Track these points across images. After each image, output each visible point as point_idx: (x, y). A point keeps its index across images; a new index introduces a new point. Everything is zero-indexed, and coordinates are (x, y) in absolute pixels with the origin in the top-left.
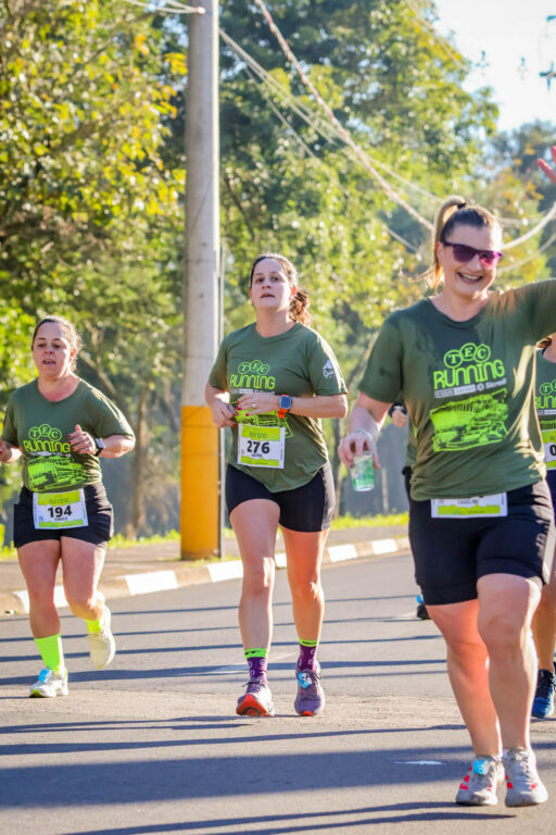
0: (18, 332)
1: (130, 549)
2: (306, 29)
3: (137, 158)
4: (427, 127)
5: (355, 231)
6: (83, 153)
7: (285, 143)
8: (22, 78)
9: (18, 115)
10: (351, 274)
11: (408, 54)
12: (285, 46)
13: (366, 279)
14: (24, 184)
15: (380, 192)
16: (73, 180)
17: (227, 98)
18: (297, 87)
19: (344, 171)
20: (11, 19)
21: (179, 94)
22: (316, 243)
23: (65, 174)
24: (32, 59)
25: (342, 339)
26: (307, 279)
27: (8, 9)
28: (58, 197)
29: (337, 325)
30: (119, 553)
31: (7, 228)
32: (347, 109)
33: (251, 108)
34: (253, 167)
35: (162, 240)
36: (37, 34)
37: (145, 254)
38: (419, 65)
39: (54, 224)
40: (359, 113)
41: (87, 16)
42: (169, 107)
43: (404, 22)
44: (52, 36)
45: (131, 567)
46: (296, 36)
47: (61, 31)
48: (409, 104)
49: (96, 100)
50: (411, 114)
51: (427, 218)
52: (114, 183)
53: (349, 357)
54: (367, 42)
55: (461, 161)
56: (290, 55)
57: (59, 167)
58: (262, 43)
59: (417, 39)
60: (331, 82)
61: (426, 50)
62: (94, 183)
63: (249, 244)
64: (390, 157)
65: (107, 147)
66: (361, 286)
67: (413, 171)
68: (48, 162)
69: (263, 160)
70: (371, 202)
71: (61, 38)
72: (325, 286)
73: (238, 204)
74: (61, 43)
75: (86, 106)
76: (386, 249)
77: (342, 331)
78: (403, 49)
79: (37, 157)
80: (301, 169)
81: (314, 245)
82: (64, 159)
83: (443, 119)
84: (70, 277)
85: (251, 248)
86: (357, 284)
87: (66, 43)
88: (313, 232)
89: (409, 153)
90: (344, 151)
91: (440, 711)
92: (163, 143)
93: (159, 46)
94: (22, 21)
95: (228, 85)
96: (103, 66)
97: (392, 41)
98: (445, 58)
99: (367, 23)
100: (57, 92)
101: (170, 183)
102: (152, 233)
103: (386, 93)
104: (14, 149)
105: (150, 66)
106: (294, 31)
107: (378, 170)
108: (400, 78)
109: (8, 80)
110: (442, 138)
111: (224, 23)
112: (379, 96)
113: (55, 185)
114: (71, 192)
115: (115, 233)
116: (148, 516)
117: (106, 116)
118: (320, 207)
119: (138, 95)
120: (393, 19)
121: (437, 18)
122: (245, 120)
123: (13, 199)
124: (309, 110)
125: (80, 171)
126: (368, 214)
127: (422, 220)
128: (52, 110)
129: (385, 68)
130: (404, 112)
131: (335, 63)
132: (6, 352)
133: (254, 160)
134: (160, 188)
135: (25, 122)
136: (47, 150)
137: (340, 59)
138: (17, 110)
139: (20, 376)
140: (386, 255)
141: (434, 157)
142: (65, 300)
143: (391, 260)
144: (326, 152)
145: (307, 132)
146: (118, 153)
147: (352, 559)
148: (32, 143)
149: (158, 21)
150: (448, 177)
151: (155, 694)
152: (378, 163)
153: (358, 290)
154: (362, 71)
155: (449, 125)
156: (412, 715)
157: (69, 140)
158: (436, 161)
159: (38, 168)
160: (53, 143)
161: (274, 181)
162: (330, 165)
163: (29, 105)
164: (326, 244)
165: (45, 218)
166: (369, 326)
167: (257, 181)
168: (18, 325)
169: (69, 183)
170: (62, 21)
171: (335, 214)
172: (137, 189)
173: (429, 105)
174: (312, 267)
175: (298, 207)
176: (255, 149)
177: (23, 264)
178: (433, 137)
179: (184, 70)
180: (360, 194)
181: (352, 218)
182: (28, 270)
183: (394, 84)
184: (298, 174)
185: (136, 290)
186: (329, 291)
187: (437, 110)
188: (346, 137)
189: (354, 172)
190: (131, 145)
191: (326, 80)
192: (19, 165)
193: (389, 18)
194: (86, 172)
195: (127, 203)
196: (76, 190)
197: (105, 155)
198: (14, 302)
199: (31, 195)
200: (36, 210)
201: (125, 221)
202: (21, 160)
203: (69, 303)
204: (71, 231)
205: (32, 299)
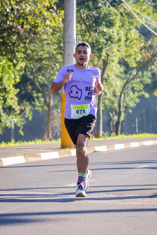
1: (43, 144)
3: (47, 6)
5: (127, 33)
6: (29, 4)
7: (101, 2)
10: (125, 48)
13: (130, 50)
14: (7, 16)
15: (136, 20)
16: (24, 13)
19: (122, 12)
22: (112, 37)
23: (22, 11)
25: (123, 72)
26: (109, 50)
28: (19, 20)
29: (121, 67)
30: (40, 145)
31: (1, 30)
34: (90, 10)
35: (57, 36)
37: (51, 40)
39: (18, 29)
45: (43, 150)
52: (39, 15)
53: (125, 78)
57: (20, 9)
62: (32, 15)
63: (89, 38)
64: (139, 7)
66: (128, 53)
67: (148, 12)
68: (15, 7)
69: (94, 8)
70: (132, 23)
72: (116, 52)
73: (85, 23)
77: (122, 69)
79: (11, 5)
80: (107, 11)
82: (22, 6)
84: (25, 49)
88: (111, 33)
89: (146, 6)
90: (122, 4)
92: (58, 1)
101: (59, 15)
102: (54, 33)
107: (135, 12)
113: (18, 15)
114: (24, 18)
115: (41, 33)
116: (53, 134)
118: (113, 25)
123: (3, 19)
125: (27, 11)
127: (150, 29)
132: (2, 75)
133: (91, 8)
134: (56, 17)
136: (15, 3)
139: (7, 84)
140: (138, 42)
141: (155, 7)
142: (23, 57)
143: (140, 43)
144: (116, 5)
146: (41, 4)
161: (98, 15)
162: (118, 10)
164: (116, 38)
165: (14, 27)
166: (132, 67)
167: (91, 15)
168: (6, 65)
169: (23, 15)
171: (119, 27)
172: (47, 17)
174: (111, 46)
175: (106, 24)
176: (90, 3)
177: (8, 43)
180: (128, 20)
181: (125, 28)
182: (10, 46)
184: (106, 13)
185: (48, 53)
186: (117, 54)
189: (126, 12)
190: (45, 1)
194: (30, 11)
195: (43, 22)
196: (26, 17)
197: (37, 4)
198: (5, 57)
199: (10, 19)
200: (11, 24)
201: (43, 28)
202: (6, 6)
203: (25, 57)
204: (24, 32)
205: (11, 56)
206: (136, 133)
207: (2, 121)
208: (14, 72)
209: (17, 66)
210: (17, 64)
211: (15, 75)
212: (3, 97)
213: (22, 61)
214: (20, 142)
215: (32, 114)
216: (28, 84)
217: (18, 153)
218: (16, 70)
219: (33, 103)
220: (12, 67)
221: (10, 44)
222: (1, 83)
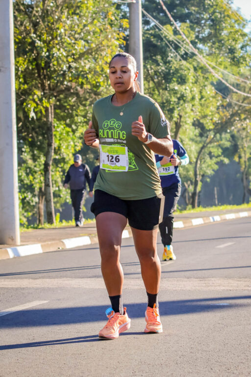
0: (64, 134)
2: (178, 8)
4: (229, 47)
5: (201, 90)
6: (88, 61)
7: (171, 55)
8: (62, 31)
9: (61, 46)
10: (200, 107)
11: (221, 17)
12: (169, 15)
13: (206, 110)
14: (64, 75)
15: (211, 74)
16: (84, 72)
17: (147, 37)
18: (176, 32)
19: (196, 66)
20: (57, 7)
21: (128, 36)
22: (185, 95)
23: (81, 69)
24: (66, 23)
25: (198, 134)
26: (182, 110)
27: (56, 3)
28: (78, 79)
29: (195, 129)
31: (58, 92)
32: (196, 40)
33: (157, 41)
34: (158, 65)
36: (68, 13)
38: (226, 22)
39: (77, 90)
40: (202, 42)
41: (88, 5)
42: (122, 41)
43: (219, 5)
44: (74, 13)
46: (175, 11)
47: (78, 11)
48: (222, 38)
49: (93, 39)
50: (223, 42)
51: (230, 85)
52: (100, 72)
53: (200, 142)
54: (204, 13)
55: (244, 61)
56: (172, 19)
57: (78, 66)
58: (161, 14)
59: (224, 11)
60: (189, 30)
61: (228, 16)
62: (93, 73)
63: (158, 97)
64: (215, 60)
65: (98, 58)
66: (204, 113)
67: (225, 65)
68: (74, 65)
69: (162, 62)
70: (207, 78)
71: (78, 14)
72: (189, 113)
73: (153, 80)
74: (78, 16)
75: (89, 41)
76: (214, 97)
77: (197, 131)
78: (219, 16)
79: (69, 62)
80: (178, 65)
81: (185, 97)
82: (81, 63)
83: (236, 44)
84: (85, 112)
85: (158, 98)
86: (202, 112)
87: (80, 16)
88: (184, 91)
89: (222, 58)
90: (195, 57)
91: (231, 283)
93: (119, 17)
94: (62, 8)
95: (148, 32)
96: (96, 25)
97: (214, 12)
98: (236, 19)
99: (204, 6)
100: (77, 36)
103: (213, 34)
104: (60, 60)
105: (115, 25)
106: (174, 9)
107: (209, 65)
108: (218, 27)
109: (57, 32)
110: (236, 51)
111: (144, 6)
112: (210, 34)
113: (76, 74)
114: (83, 77)
115: (102, 93)
117: (97, 45)
118: (186, 81)
119: (110, 36)
120: (215, 3)
121: (232, 3)
122: (155, 46)
123: (60, 80)
124: (180, 42)
125: (87, 67)
126: (206, 83)
127: (228, 85)
128: (75, 43)
129: (212, 23)
130: (220, 41)
131: (191, 22)
132: (59, 143)
133: (159, 62)
135: (64, 48)
136: (73, 60)
137: (193, 20)
138: (60, 44)
139: (66, 153)
140: (214, 100)
141: (233, 59)
142: (83, 121)
143: (216, 101)
144: (188, 58)
145: (180, 50)
146: (102, 60)
147: (202, 224)
148: (67, 57)
149: (118, 7)
150: (239, 67)
152: (209, 62)
153: (203, 114)
154: (203, 25)
155: (239, 46)
156: (219, 286)
157: (82, 55)
158: (234, 61)
159: (70, 67)
160: (75, 57)
161: (167, 71)
162: (190, 63)
163: (66, 42)
164: (189, 96)
165: (73, 87)
166: (208, 129)
167: (160, 70)
168: (64, 132)
169: (82, 73)
170: (78, 7)
171: (192, 83)
173: (230, 38)
174: (184, 105)
175: (177, 81)
176: (159, 57)
177: (65, 106)
178: (232, 51)
179: (128, 26)
180: (203, 75)
181: (200, 85)
182: (68, 109)
183: (216, 30)
184: (177, 67)
186: (191, 115)
187: (233, 40)
188: (196, 51)
189: (200, 66)
190: (107, 57)
191: (187, 29)
192: (62, 66)
193: (213, 3)
194: (89, 68)
195: (106, 81)
196: (85, 76)
197: (97, 61)
198: (63, 122)
199: (67, 78)
200: (69, 84)
201: (106, 88)
203: (85, 122)
204: (84, 93)
205: (70, 121)
206: (215, 205)
207: (62, 196)
208: (73, 139)
209: (77, 132)
210: (77, 130)
211: (74, 143)
212: (61, 168)
213: (83, 126)
216: (89, 152)
217: (82, 233)
218: (75, 136)
220: (71, 134)
222: (59, 152)
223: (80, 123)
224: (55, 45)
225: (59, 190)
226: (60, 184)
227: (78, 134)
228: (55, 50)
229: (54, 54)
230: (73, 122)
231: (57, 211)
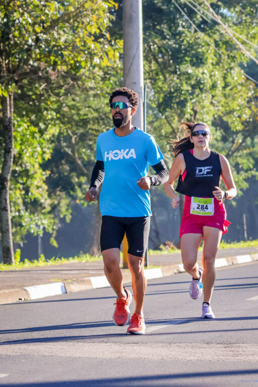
0: (28, 136)
1: (94, 262)
3: (95, 32)
5: (225, 74)
6: (64, 31)
7: (183, 24)
9: (25, 9)
10: (223, 100)
13: (232, 103)
14: (29, 50)
15: (240, 52)
16: (57, 46)
19: (218, 40)
22: (202, 82)
23: (53, 43)
25: (219, 138)
26: (197, 103)
28: (48, 57)
29: (216, 130)
30: (88, 264)
31: (20, 75)
32: (219, 3)
33: (163, 4)
34: (164, 38)
35: (111, 82)
39: (47, 72)
40: (227, 5)
42: (113, 3)
45: (94, 272)
52: (81, 48)
53: (223, 149)
57: (49, 39)
62: (70, 48)
63: (163, 83)
64: (245, 31)
65: (77, 27)
66: (229, 107)
68: (43, 36)
69: (170, 34)
70: (234, 57)
72: (208, 107)
73: (156, 60)
75: (66, 4)
76: (243, 85)
77: (219, 134)
79: (36, 33)
80: (193, 39)
81: (202, 84)
82: (53, 34)
84: (59, 104)
85: (164, 86)
86: (227, 105)
88: (200, 76)
89: (256, 28)
90: (217, 27)
92: (111, 25)
101: (114, 47)
102: (106, 77)
104: (23, 29)
107: (238, 39)
113: (47, 49)
114: (56, 54)
115: (84, 77)
117: (76, 9)
118: (204, 61)
122: (160, 11)
123: (23, 57)
124: (197, 5)
125: (62, 41)
126: (233, 65)
128: (45, 6)
130: (253, 5)
132: (21, 148)
133: (165, 34)
134: (109, 51)
135: (29, 13)
136: (42, 29)
138: (24, 6)
139: (30, 163)
140: (244, 89)
142: (55, 117)
143: (247, 91)
144: (208, 28)
145: (196, 17)
146: (84, 30)
147: (225, 266)
148: (33, 25)
151: (103, 344)
152: (238, 35)
153: (227, 109)
156: (253, 355)
157: (55, 23)
159: (37, 40)
160: (45, 25)
161: (177, 46)
162: (210, 36)
163: (32, 3)
164: (208, 83)
165: (41, 69)
166: (235, 130)
167: (166, 46)
168: (28, 133)
169: (56, 48)
171: (213, 64)
172: (96, 51)
174: (200, 96)
175: (191, 61)
176: (164, 27)
177: (30, 96)
180: (228, 53)
181: (223, 67)
182: (33, 100)
184: (191, 42)
185: (96, 110)
186: (210, 110)
188: (218, 19)
189: (224, 40)
190: (92, 26)
192: (26, 39)
194: (65, 42)
195: (89, 60)
196: (60, 52)
197: (77, 31)
198: (25, 119)
199: (33, 56)
200: (36, 64)
201: (89, 70)
202: (27, 35)
203: (58, 119)
204: (57, 77)
205: (36, 117)
206: (244, 240)
207: (24, 224)
208: (40, 144)
209: (46, 132)
210: (46, 129)
211: (42, 149)
212: (23, 184)
213: (55, 125)
214: (55, 259)
215: (70, 211)
216: (63, 162)
217: (54, 278)
218: (44, 140)
219: (72, 193)
220: (37, 135)
221: (34, 97)
222: (20, 162)
223: (52, 119)
224: (16, 8)
225: (20, 217)
226: (22, 207)
227: (47, 136)
228: (16, 15)
229: (15, 20)
230: (41, 118)
231: (17, 246)
